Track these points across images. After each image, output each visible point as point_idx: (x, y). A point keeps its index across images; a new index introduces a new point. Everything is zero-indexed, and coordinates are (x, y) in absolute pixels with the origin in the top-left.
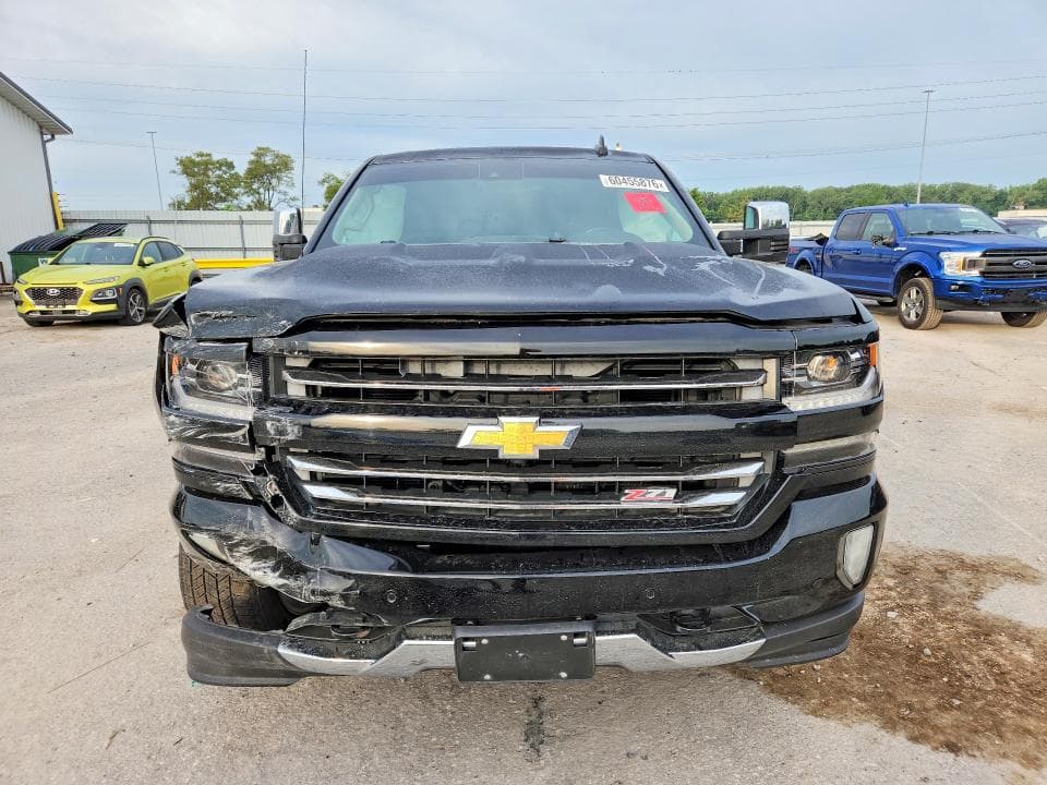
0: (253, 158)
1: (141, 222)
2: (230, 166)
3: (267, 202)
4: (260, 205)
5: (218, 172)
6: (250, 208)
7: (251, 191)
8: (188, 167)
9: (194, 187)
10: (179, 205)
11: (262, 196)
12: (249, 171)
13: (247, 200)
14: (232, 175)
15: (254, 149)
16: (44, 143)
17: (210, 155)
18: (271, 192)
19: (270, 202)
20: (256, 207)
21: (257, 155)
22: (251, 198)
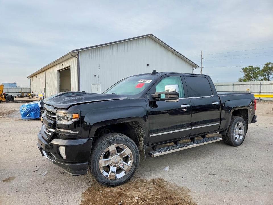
0: (265, 66)
1: (231, 85)
2: (259, 68)
3: (268, 78)
4: (266, 79)
5: (254, 71)
6: (262, 80)
7: (263, 75)
8: (245, 70)
9: (246, 75)
10: (241, 80)
11: (266, 77)
12: (263, 70)
13: (261, 78)
14: (258, 71)
15: (266, 63)
16: (193, 70)
17: (252, 66)
18: (270, 75)
19: (269, 78)
20: (264, 80)
21: (266, 65)
22: (263, 77)
